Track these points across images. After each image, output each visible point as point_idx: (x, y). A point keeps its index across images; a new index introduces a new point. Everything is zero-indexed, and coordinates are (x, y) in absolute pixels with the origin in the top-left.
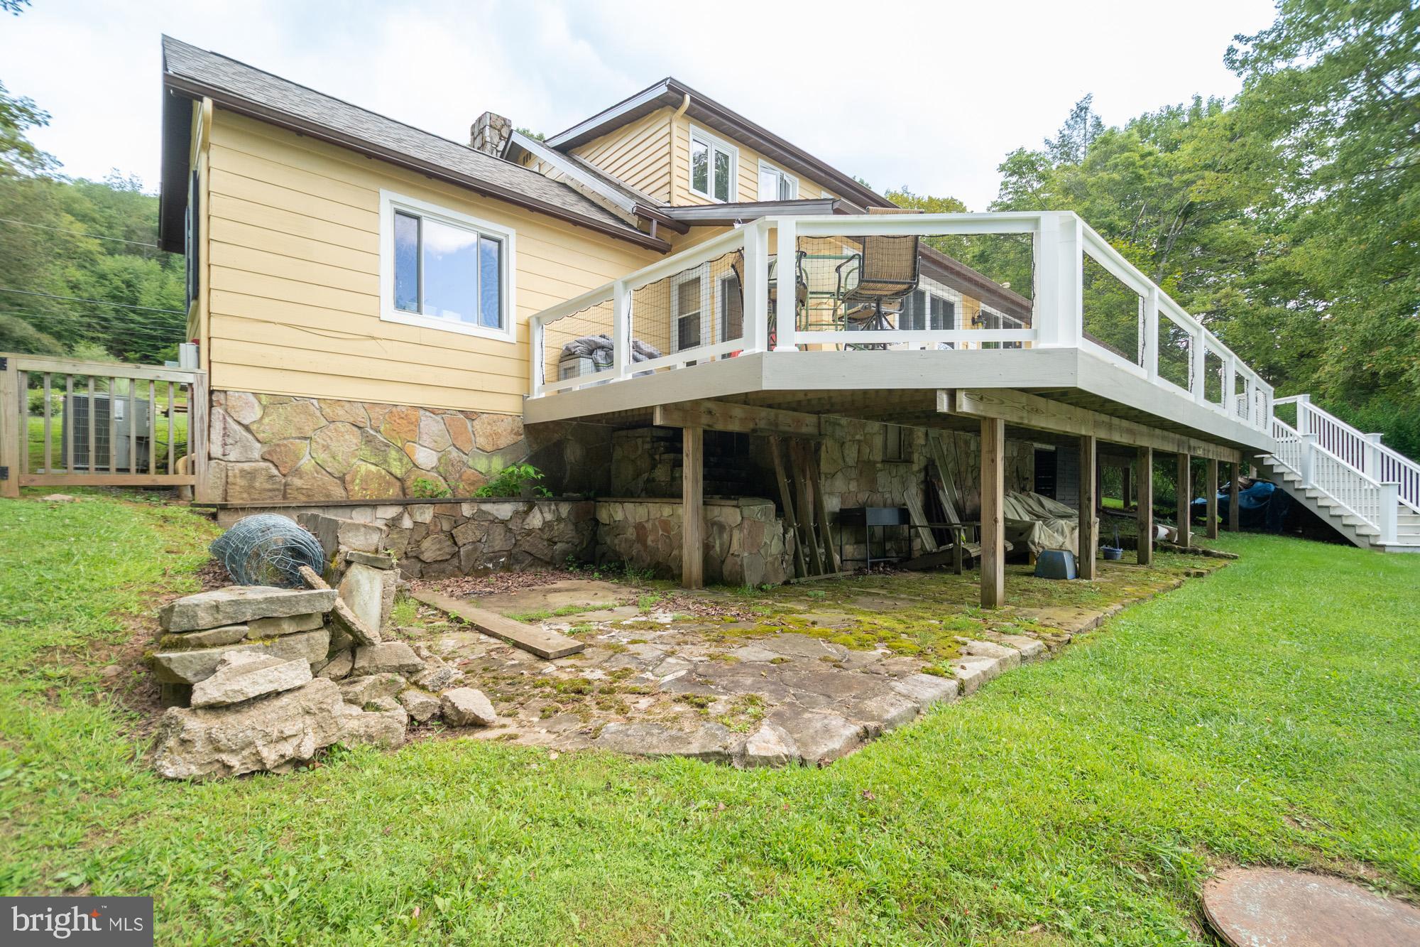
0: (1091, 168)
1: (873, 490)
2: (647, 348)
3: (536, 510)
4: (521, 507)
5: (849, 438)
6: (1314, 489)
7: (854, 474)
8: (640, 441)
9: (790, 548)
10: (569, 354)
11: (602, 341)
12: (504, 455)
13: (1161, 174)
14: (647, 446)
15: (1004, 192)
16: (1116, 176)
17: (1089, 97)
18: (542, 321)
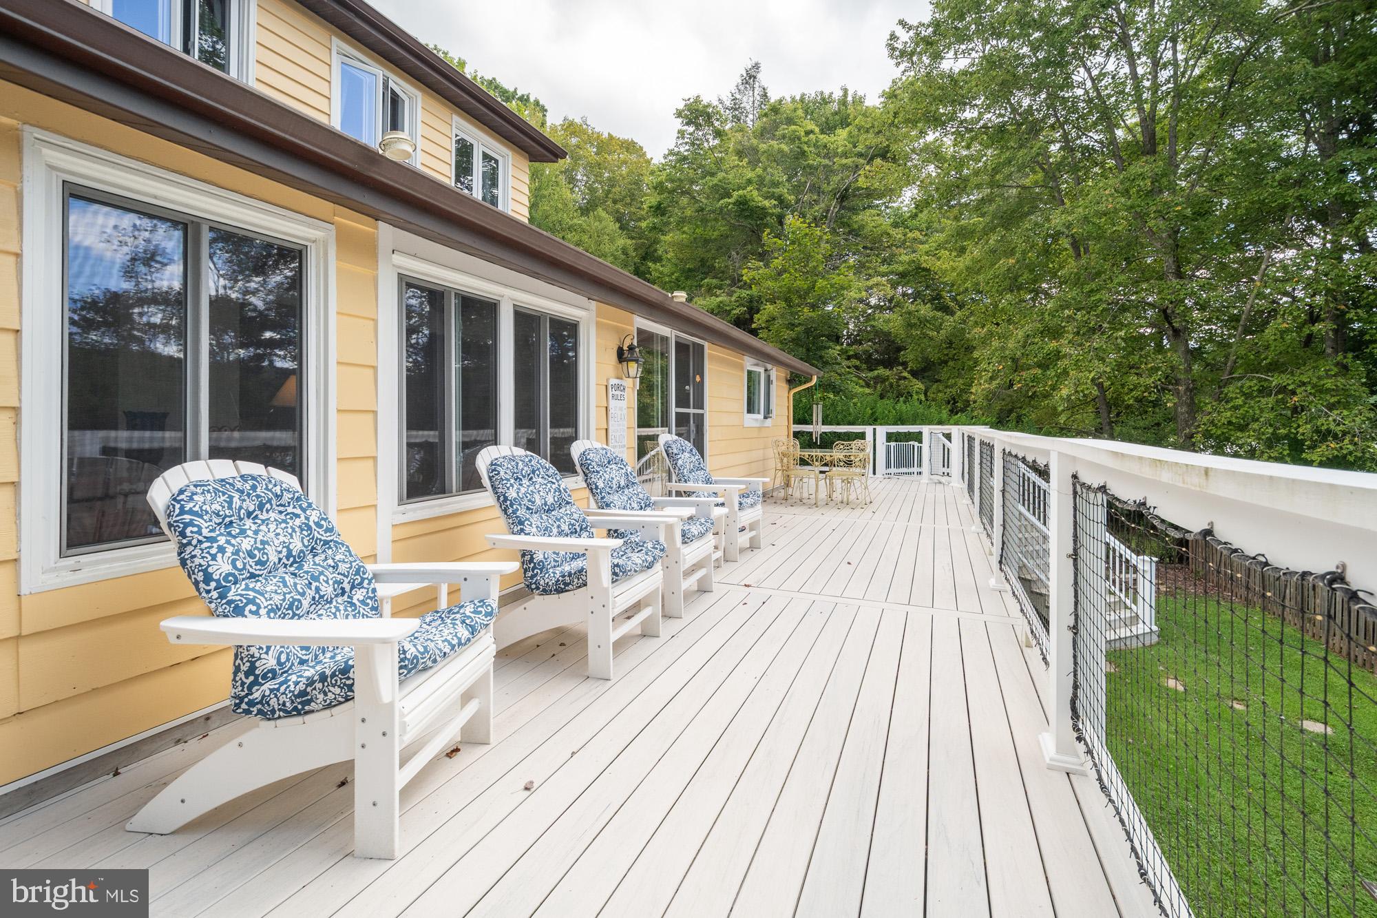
0: (763, 134)
13: (818, 155)
15: (681, 141)
17: (757, 65)
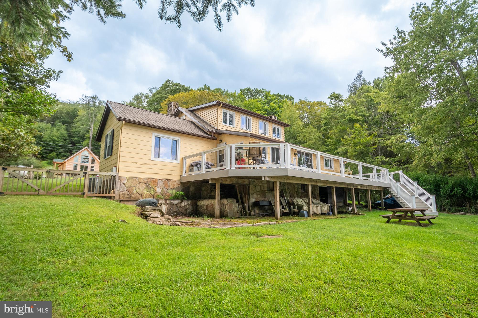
1: (265, 197)
2: (211, 163)
3: (183, 202)
4: (180, 201)
5: (257, 185)
6: (400, 197)
7: (259, 193)
8: (208, 186)
9: (240, 210)
10: (192, 165)
11: (199, 162)
12: (176, 189)
14: (210, 187)
15: (331, 104)
16: (365, 100)
17: (361, 72)
18: (186, 158)
